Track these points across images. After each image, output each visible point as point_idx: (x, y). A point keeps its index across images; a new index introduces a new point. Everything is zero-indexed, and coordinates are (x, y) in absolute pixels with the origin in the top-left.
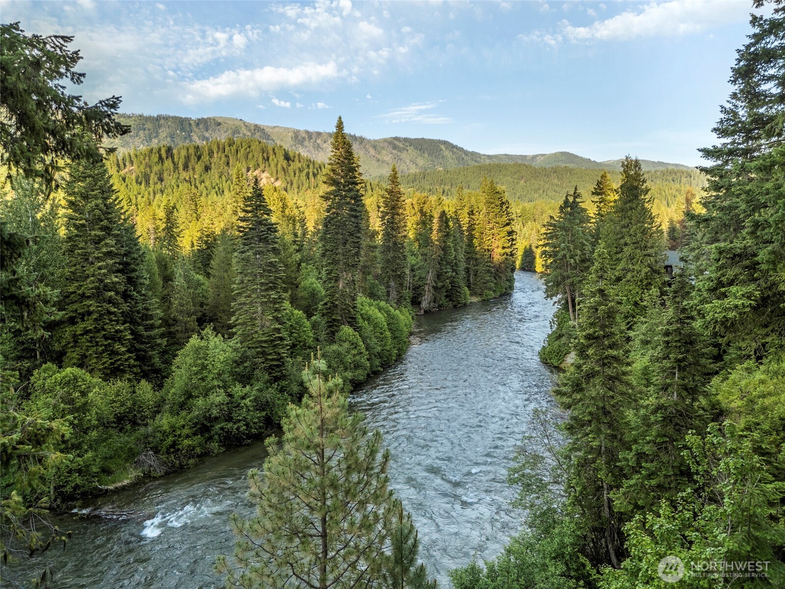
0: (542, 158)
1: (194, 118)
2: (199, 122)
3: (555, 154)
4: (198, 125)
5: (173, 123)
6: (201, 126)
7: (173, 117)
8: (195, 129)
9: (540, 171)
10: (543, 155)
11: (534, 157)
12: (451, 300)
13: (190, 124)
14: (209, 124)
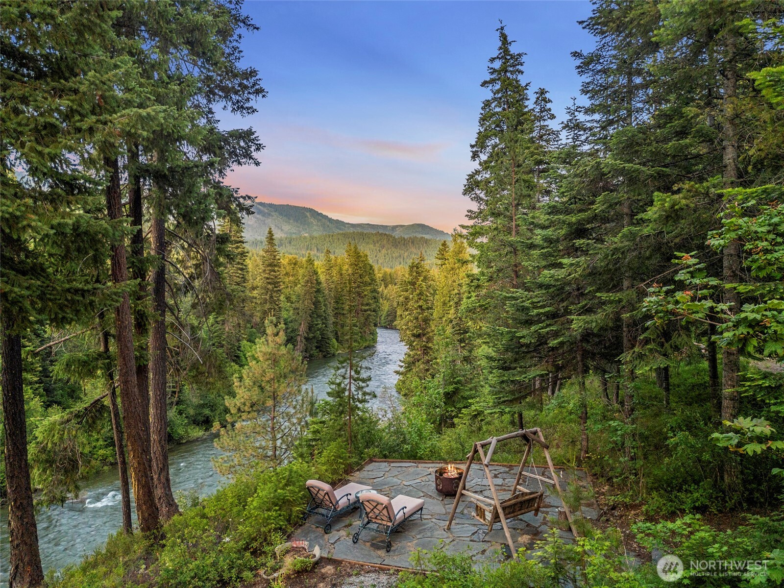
0: (401, 229)
9: (400, 240)
11: (394, 228)
12: (320, 351)
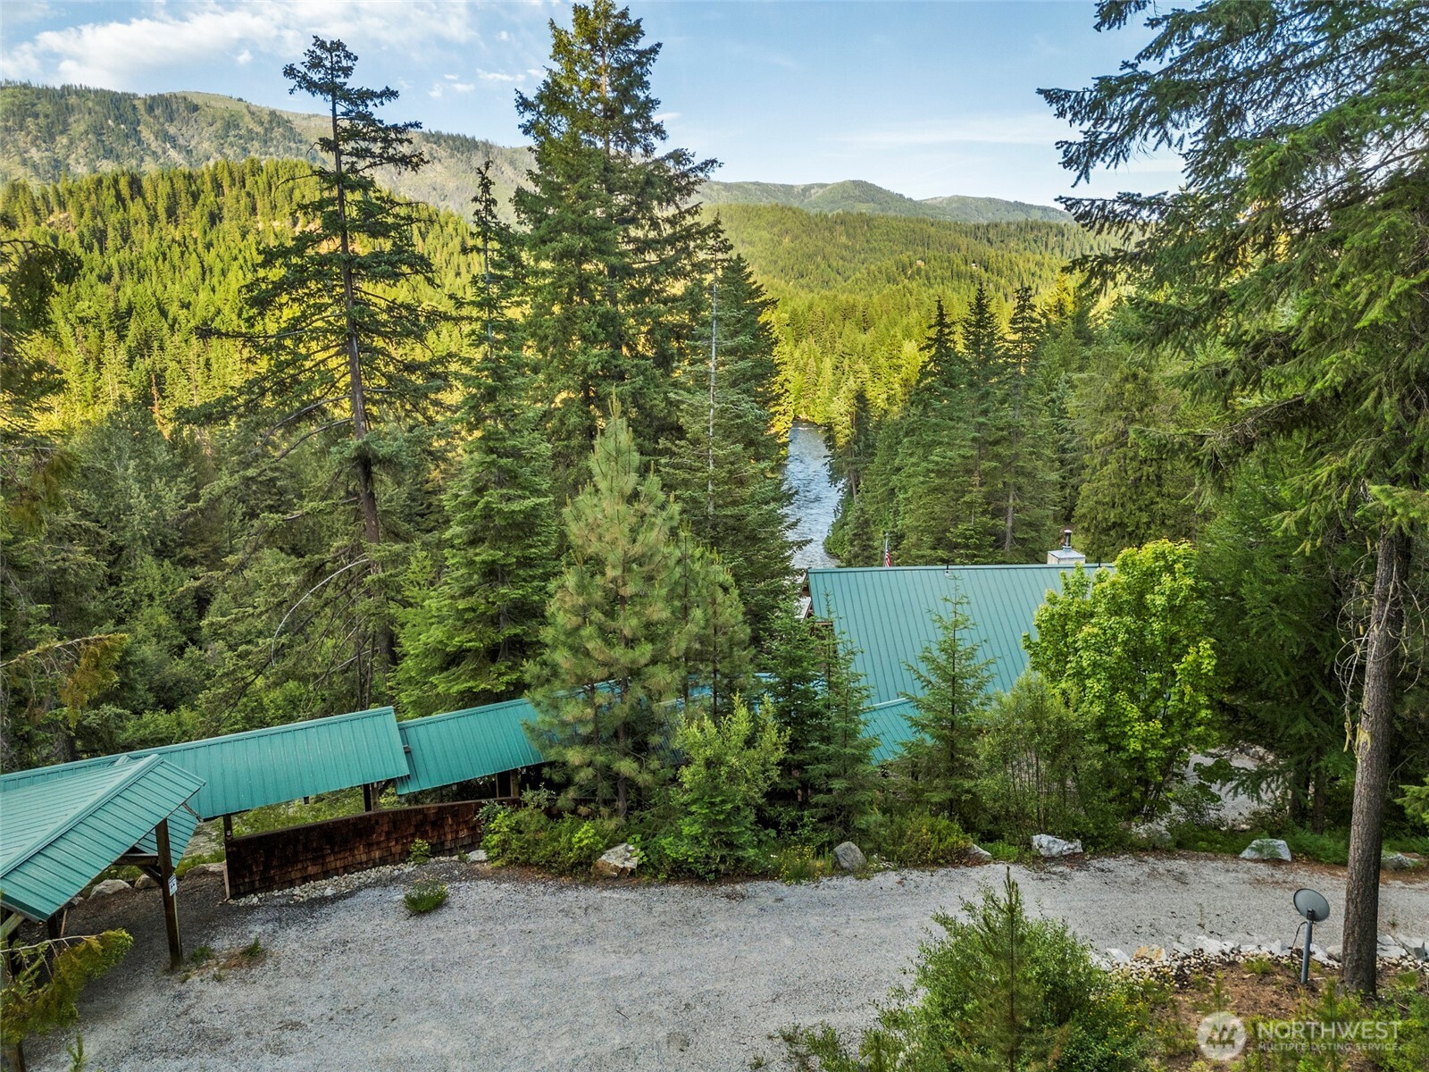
0: (821, 191)
1: (141, 95)
2: (153, 103)
3: (843, 184)
4: (150, 109)
5: (98, 103)
6: (158, 112)
7: (96, 92)
8: (145, 117)
9: (817, 220)
10: (822, 186)
11: (807, 189)
13: (134, 108)
14: (174, 107)
